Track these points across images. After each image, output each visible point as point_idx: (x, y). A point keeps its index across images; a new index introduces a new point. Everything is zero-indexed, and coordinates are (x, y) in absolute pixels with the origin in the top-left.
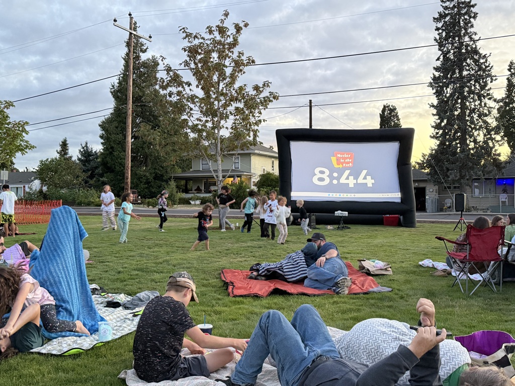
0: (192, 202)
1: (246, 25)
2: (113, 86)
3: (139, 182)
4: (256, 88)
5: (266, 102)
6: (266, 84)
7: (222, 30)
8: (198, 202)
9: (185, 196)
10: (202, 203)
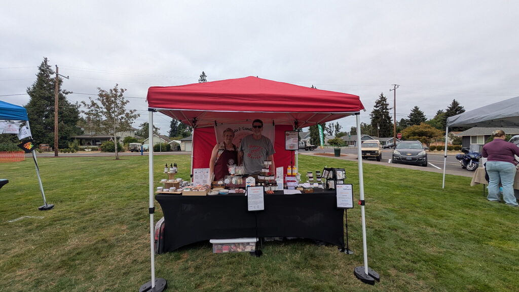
0: (86, 150)
1: (126, 90)
2: (29, 89)
3: (50, 140)
4: (131, 111)
5: (135, 117)
6: (135, 110)
7: (116, 90)
8: (90, 150)
9: (82, 147)
10: (92, 150)
